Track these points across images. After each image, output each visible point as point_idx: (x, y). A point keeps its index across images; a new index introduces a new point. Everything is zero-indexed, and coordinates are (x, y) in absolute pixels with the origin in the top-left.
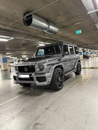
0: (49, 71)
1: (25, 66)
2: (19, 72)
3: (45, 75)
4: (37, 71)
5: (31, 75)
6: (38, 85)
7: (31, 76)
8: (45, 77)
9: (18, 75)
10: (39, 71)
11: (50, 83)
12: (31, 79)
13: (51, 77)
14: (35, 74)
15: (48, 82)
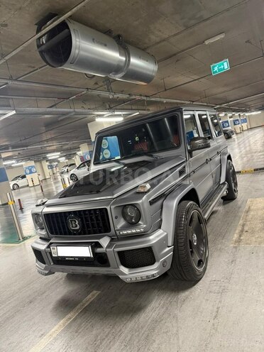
0: (161, 220)
1: (70, 213)
2: (52, 233)
3: (149, 241)
4: (119, 227)
5: (98, 245)
6: (128, 280)
7: (99, 250)
8: (149, 249)
9: (49, 247)
10: (123, 228)
11: (168, 266)
12: (100, 259)
13: (170, 242)
14: (112, 240)
15: (164, 264)
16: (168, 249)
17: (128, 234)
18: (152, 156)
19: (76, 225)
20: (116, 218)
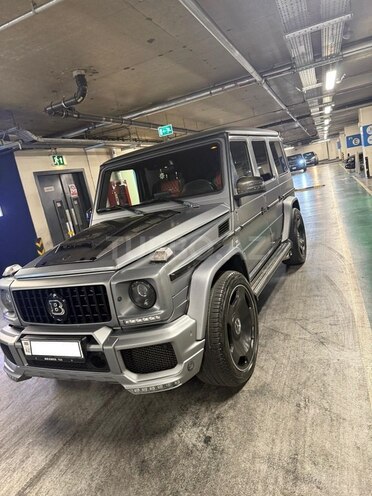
0: (188, 302)
1: (51, 291)
2: (26, 319)
3: (169, 333)
4: (123, 314)
5: (91, 340)
6: (137, 392)
7: (93, 347)
8: (168, 347)
9: (19, 340)
10: (130, 315)
11: (196, 370)
12: (94, 360)
13: (200, 334)
14: (114, 332)
15: (188, 367)
16: (197, 344)
17: (136, 324)
18: (182, 202)
19: (58, 309)
20: (120, 299)
